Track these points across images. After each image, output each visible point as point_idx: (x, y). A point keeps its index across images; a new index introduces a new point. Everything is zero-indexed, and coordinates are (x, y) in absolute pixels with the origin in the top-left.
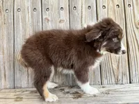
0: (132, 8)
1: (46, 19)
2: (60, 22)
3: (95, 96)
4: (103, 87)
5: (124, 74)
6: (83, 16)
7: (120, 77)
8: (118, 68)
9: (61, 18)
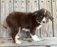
0: (55, 2)
1: (15, 6)
2: (22, 8)
3: (38, 42)
4: (41, 38)
5: (51, 32)
6: (33, 6)
7: (49, 34)
8: (48, 30)
9: (23, 6)
